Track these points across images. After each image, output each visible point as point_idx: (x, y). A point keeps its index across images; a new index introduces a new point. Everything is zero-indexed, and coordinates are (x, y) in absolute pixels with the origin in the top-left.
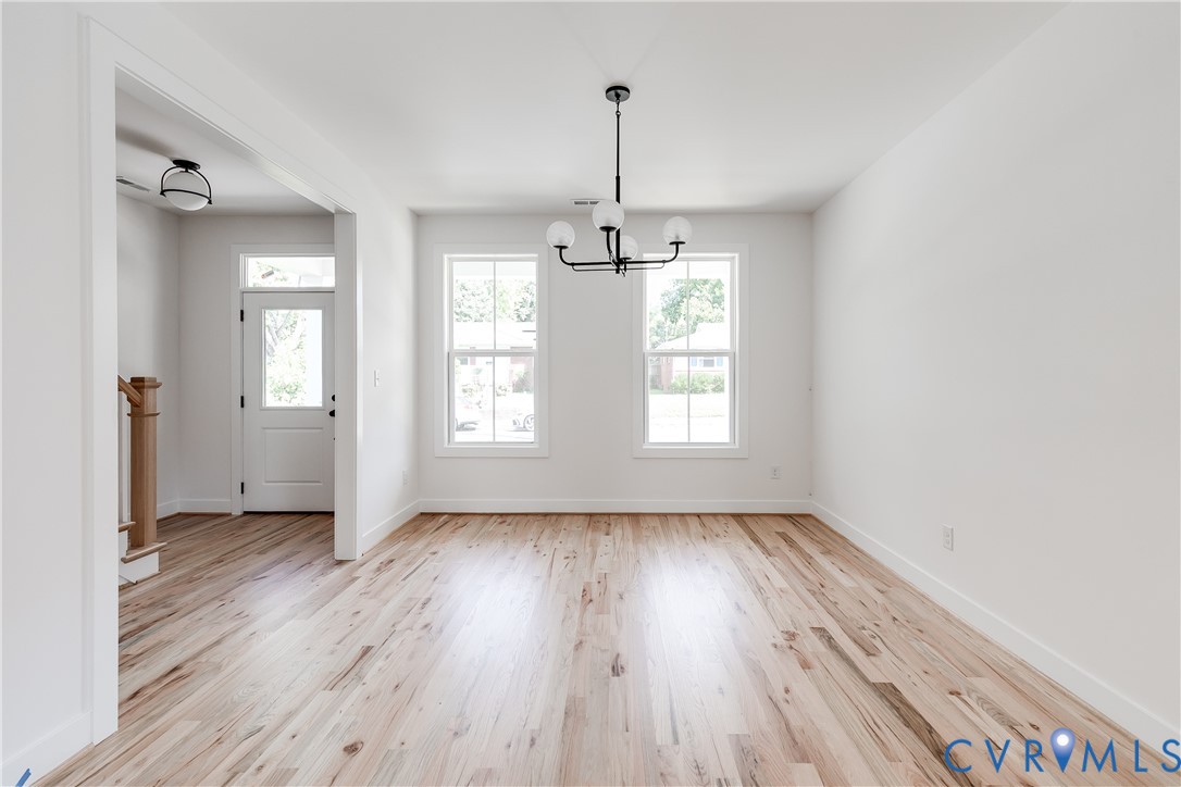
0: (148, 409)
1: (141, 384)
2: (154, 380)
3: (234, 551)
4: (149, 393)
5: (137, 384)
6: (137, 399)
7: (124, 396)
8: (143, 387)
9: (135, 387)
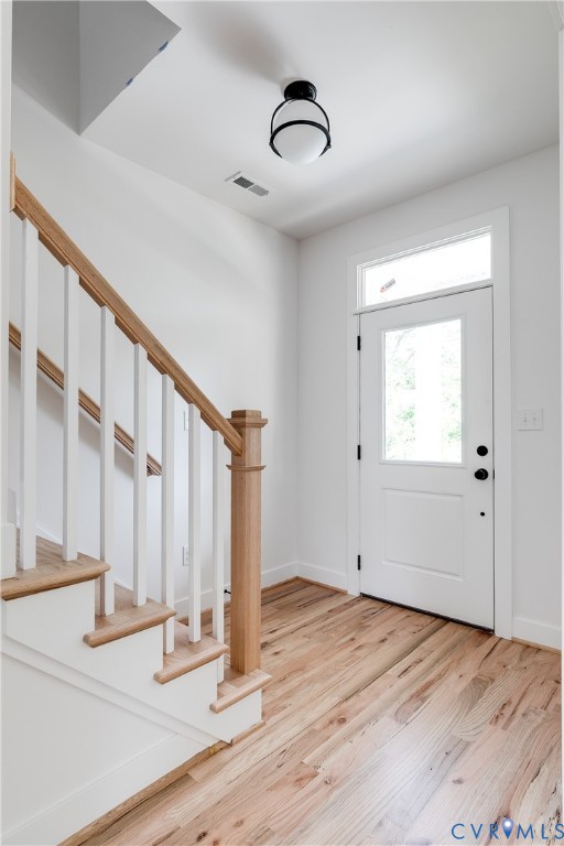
0: (251, 462)
1: (242, 420)
2: (258, 414)
3: (356, 692)
4: (251, 433)
5: (238, 420)
6: (238, 445)
7: (221, 438)
8: (244, 425)
9: (235, 425)
